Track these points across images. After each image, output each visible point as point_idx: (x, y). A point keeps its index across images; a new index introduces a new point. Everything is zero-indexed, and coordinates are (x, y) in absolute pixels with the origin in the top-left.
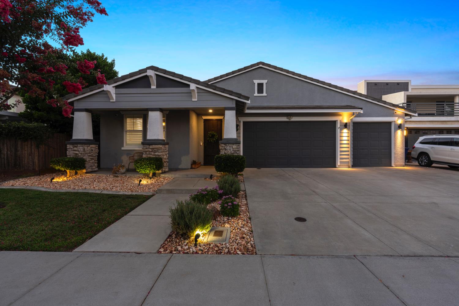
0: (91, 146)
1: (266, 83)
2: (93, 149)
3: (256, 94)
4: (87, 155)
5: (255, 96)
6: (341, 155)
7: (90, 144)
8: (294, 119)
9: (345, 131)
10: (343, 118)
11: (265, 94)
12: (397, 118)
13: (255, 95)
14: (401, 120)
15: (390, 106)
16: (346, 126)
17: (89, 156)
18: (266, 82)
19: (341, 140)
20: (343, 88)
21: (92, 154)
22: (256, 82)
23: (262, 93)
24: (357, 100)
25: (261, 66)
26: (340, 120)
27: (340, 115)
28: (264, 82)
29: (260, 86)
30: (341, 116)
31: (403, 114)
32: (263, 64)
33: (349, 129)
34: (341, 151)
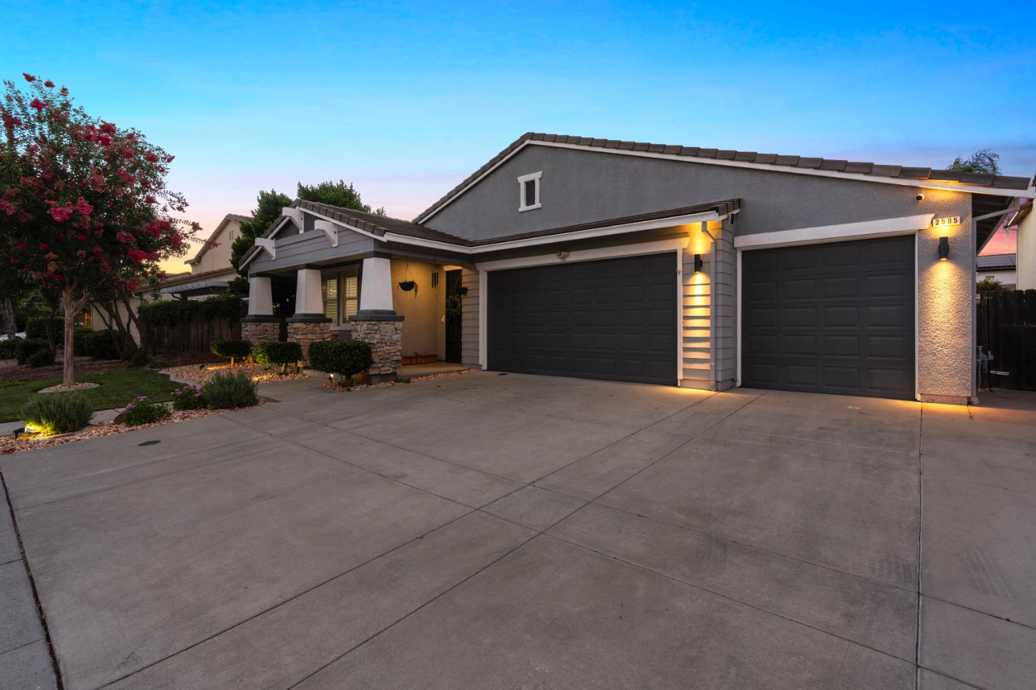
0: (263, 324)
1: (540, 179)
2: (268, 328)
3: (523, 207)
4: (254, 337)
5: (521, 212)
6: (686, 350)
7: (261, 322)
8: (575, 257)
9: (699, 278)
10: (690, 244)
11: (537, 205)
12: (933, 215)
13: (520, 210)
14: (950, 221)
15: (892, 177)
16: (698, 263)
17: (259, 338)
18: (540, 176)
19: (686, 307)
20: (717, 151)
21: (266, 335)
22: (522, 180)
23: (534, 203)
24: (768, 177)
25: (528, 142)
26: (684, 249)
27: (685, 234)
28: (536, 176)
29: (530, 185)
30: (688, 236)
31: (961, 196)
32: (531, 136)
33: (707, 273)
34: (687, 340)
